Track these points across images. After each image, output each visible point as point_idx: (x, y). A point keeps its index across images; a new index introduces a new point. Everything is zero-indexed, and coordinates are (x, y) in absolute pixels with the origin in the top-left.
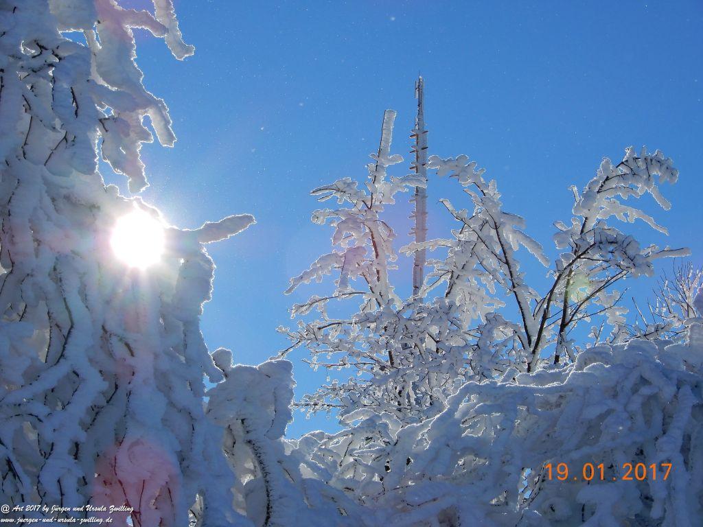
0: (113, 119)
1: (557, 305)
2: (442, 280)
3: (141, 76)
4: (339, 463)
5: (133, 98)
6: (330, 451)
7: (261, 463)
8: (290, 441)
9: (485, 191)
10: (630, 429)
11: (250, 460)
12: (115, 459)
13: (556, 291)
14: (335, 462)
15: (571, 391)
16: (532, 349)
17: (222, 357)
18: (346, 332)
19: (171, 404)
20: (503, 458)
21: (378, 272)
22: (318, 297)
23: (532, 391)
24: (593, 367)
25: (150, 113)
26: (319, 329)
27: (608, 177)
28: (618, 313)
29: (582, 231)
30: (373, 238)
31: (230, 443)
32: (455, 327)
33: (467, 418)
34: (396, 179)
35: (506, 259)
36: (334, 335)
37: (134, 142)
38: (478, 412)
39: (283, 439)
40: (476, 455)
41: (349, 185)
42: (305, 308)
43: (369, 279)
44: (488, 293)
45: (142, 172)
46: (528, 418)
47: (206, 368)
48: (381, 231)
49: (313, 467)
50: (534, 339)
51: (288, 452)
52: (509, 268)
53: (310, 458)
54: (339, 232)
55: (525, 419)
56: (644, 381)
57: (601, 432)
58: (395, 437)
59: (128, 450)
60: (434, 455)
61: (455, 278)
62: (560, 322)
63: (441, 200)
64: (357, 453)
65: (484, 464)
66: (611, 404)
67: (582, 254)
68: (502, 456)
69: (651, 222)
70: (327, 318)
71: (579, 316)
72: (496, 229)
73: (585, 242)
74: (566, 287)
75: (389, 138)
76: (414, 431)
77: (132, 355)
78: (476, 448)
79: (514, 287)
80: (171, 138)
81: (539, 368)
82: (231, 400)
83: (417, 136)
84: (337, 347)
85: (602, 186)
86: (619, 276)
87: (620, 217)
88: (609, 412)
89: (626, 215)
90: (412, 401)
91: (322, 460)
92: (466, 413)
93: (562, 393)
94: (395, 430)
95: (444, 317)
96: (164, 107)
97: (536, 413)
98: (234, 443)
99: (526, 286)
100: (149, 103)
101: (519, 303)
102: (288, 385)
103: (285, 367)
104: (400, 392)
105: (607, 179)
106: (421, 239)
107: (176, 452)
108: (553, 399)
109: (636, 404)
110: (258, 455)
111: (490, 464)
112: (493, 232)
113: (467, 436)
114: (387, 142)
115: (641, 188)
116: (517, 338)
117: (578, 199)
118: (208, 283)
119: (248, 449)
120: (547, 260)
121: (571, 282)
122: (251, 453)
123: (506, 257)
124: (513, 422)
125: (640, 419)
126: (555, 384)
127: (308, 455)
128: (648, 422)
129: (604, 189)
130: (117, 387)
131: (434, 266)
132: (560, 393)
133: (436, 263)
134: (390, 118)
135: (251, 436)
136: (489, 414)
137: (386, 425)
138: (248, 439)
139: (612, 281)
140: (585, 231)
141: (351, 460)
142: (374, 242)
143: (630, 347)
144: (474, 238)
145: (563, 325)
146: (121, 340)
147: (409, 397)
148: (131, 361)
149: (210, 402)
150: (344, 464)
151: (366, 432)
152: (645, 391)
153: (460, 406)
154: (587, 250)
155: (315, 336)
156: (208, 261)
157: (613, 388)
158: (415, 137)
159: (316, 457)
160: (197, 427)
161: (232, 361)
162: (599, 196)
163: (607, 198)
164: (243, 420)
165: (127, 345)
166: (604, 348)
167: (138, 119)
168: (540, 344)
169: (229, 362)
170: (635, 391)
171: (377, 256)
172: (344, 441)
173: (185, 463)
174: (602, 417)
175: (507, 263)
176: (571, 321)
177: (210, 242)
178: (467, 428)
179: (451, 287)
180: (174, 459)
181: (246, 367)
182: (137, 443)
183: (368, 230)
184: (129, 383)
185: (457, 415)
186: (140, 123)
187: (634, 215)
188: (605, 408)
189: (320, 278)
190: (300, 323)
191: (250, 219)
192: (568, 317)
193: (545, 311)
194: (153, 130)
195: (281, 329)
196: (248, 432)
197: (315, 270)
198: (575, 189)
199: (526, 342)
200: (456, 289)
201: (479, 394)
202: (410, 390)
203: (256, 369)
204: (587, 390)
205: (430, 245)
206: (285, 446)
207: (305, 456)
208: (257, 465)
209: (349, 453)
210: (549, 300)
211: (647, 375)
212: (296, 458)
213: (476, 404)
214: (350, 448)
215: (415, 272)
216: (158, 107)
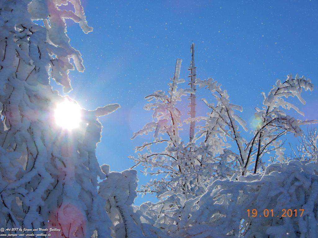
0: (57, 60)
1: (256, 146)
2: (203, 135)
3: (69, 40)
4: (158, 216)
5: (65, 50)
6: (153, 211)
7: (123, 216)
8: (136, 206)
9: (222, 95)
10: (290, 201)
11: (118, 215)
12: (58, 214)
13: (256, 139)
14: (156, 216)
15: (263, 184)
16: (244, 166)
17: (105, 168)
18: (160, 158)
19: (83, 189)
20: (232, 214)
21: (174, 131)
22: (147, 143)
23: (245, 184)
24: (273, 173)
25: (73, 57)
26: (148, 157)
27: (279, 88)
28: (281, 150)
29: (267, 113)
30: (172, 116)
31: (108, 207)
32: (209, 156)
33: (216, 196)
34: (182, 90)
36: (154, 160)
37: (66, 70)
38: (221, 193)
39: (133, 205)
40: (220, 213)
41: (161, 93)
42: (141, 148)
43: (170, 134)
44: (223, 141)
45: (69, 84)
46: (244, 196)
47: (98, 173)
48: (175, 113)
49: (146, 218)
50: (245, 161)
51: (135, 211)
52: (233, 129)
53: (145, 214)
54: (156, 113)
55: (242, 197)
56: (296, 179)
57: (277, 202)
58: (183, 205)
59: (64, 209)
60: (201, 213)
61: (208, 134)
62: (257, 153)
63: (202, 99)
64: (166, 212)
65: (224, 217)
66: (282, 190)
67: (268, 123)
68: (232, 213)
69: (297, 109)
70: (151, 152)
71: (265, 151)
72: (227, 111)
74: (260, 138)
75: (179, 71)
76: (192, 202)
77: (65, 167)
78: (220, 209)
79: (236, 138)
80: (82, 68)
81: (248, 174)
82: (109, 187)
83: (192, 70)
84: (156, 165)
85: (276, 92)
86: (284, 133)
87: (283, 106)
88: (281, 193)
89: (286, 106)
90: (189, 189)
91: (150, 215)
92: (215, 194)
93: (259, 185)
94: (183, 202)
95: (205, 151)
96: (79, 54)
97: (247, 194)
98: (111, 207)
99: (241, 137)
100: (73, 52)
101: (238, 145)
102: (135, 181)
103: (134, 173)
104: (184, 185)
105: (279, 89)
106: (193, 116)
107: (85, 211)
108: (255, 187)
109: (293, 190)
110: (122, 212)
111: (226, 217)
112: (226, 114)
113: (216, 204)
114: (178, 73)
115: (295, 93)
116: (237, 160)
117: (265, 98)
118: (100, 134)
119: (117, 210)
121: (262, 136)
122: (118, 212)
123: (232, 124)
124: (237, 198)
125: (294, 197)
126: (256, 181)
127: (144, 213)
128: (298, 198)
130: (58, 181)
131: (199, 129)
132: (258, 185)
133: (200, 127)
134: (179, 63)
135: (118, 204)
136: (226, 194)
137: (179, 199)
138: (117, 205)
139: (280, 136)
140: (269, 112)
141: (163, 215)
142: (172, 118)
143: (290, 164)
144: (217, 116)
145: (258, 155)
146: (60, 160)
148: (64, 169)
149: (100, 188)
150: (160, 217)
151: (170, 202)
152: (297, 184)
153: (213, 191)
154: (271, 121)
155: (146, 160)
156: (99, 124)
157: (282, 182)
158: (190, 70)
159: (147, 213)
160: (94, 199)
161: (110, 170)
162: (275, 96)
163: (279, 98)
164: (115, 197)
165: (63, 162)
166: (278, 164)
167: (67, 59)
168: (248, 163)
169: (109, 170)
170: (292, 184)
171: (173, 124)
172: (160, 206)
173: (89, 216)
174: (277, 196)
175: (232, 127)
176: (262, 153)
177: (100, 116)
178: (216, 201)
179: (207, 138)
180: (84, 214)
181: (116, 173)
182: (67, 207)
183: (169, 112)
184: (64, 179)
185: (212, 195)
186: (68, 61)
187: (289, 106)
188: (279, 191)
189: (147, 133)
190: (139, 154)
191: (118, 106)
192: (261, 151)
193: (251, 148)
194: (73, 64)
195: (130, 157)
196: (117, 202)
197: (145, 129)
198: (264, 93)
199: (242, 162)
200: (209, 139)
201: (222, 185)
202: (188, 184)
203: (121, 173)
204: (270, 183)
205: (197, 119)
206: (134, 209)
207: (142, 213)
208: (121, 217)
209: (162, 212)
210: (253, 143)
211: (298, 177)
212: (139, 214)
213: (220, 190)
214: (163, 209)
215: (190, 131)
216: (77, 54)
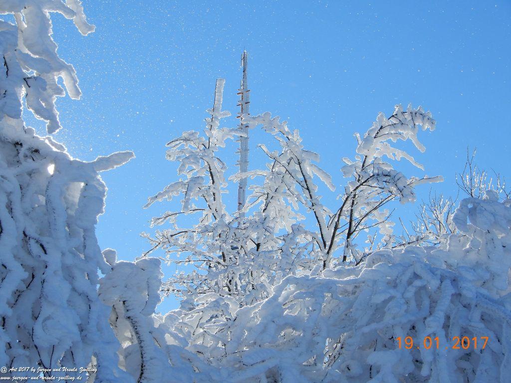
0: (35, 78)
1: (345, 220)
2: (260, 199)
3: (56, 47)
4: (192, 332)
5: (50, 63)
6: (185, 324)
7: (137, 333)
8: (159, 317)
9: (290, 137)
10: (406, 311)
11: (128, 330)
12: (33, 329)
13: (344, 209)
14: (189, 332)
15: (364, 282)
16: (326, 251)
17: (110, 254)
18: (191, 237)
19: (74, 289)
20: (313, 331)
21: (214, 194)
22: (170, 213)
23: (334, 282)
24: (380, 264)
25: (63, 74)
26: (172, 236)
27: (382, 126)
28: (387, 226)
29: (363, 166)
30: (210, 170)
31: (114, 317)
32: (268, 234)
33: (287, 301)
34: (226, 129)
35: (307, 186)
36: (182, 240)
37: (51, 96)
38: (296, 298)
39: (153, 315)
40: (294, 329)
41: (193, 134)
42: (161, 220)
43: (207, 199)
44: (293, 209)
45: (57, 118)
46: (332, 302)
47: (99, 264)
48: (216, 165)
49: (175, 336)
50: (328, 244)
51: (156, 325)
52: (310, 193)
53: (173, 330)
54: (183, 165)
55: (329, 303)
56: (416, 276)
57: (384, 313)
58: (234, 315)
59: (43, 323)
60: (264, 328)
61: (269, 199)
62: (347, 231)
63: (260, 145)
64: (207, 326)
65: (300, 335)
66: (393, 292)
67: (364, 182)
68: (313, 330)
69: (411, 160)
70: (177, 228)
71: (360, 227)
72: (299, 164)
73: (366, 174)
74: (352, 206)
75: (220, 98)
76: (248, 311)
77: (46, 253)
78: (294, 323)
79: (313, 206)
80: (78, 93)
81: (331, 265)
82: (116, 287)
83: (242, 94)
84: (184, 248)
85: (378, 133)
86: (390, 198)
87: (390, 156)
88: (391, 298)
89: (394, 154)
90: (239, 288)
91: (181, 331)
92: (287, 298)
93: (356, 285)
94: (234, 310)
95: (261, 226)
96: (73, 70)
97: (337, 298)
98: (117, 318)
99: (321, 206)
100: (61, 67)
101: (317, 217)
102: (157, 276)
103: (156, 263)
104: (230, 281)
105: (381, 128)
106: (244, 170)
107: (77, 325)
108: (350, 288)
109: (410, 293)
110: (135, 327)
111: (304, 336)
112: (297, 167)
113: (287, 315)
114: (219, 101)
115: (407, 134)
116: (315, 242)
117: (360, 142)
118: (102, 200)
119: (128, 323)
120: (333, 186)
121: (355, 203)
122: (130, 326)
123: (307, 185)
124: (321, 305)
125: (413, 304)
126: (352, 277)
127: (171, 327)
128: (419, 305)
129: (379, 135)
130: (33, 277)
131: (254, 191)
132: (356, 284)
133: (256, 188)
134: (221, 85)
135: (130, 314)
136: (304, 298)
137: (227, 305)
138: (129, 315)
139: (384, 202)
140: (365, 165)
141: (202, 330)
142: (211, 173)
143: (407, 251)
144: (283, 170)
145: (349, 234)
146: (37, 242)
147: (236, 285)
148: (44, 257)
149: (100, 288)
150: (196, 334)
151: (213, 310)
152: (418, 283)
153: (283, 293)
154: (367, 179)
155: (170, 240)
156: (102, 185)
157: (394, 281)
158: (240, 95)
159: (176, 328)
160: (92, 306)
161: (117, 258)
162: (375, 140)
163: (381, 142)
164: (124, 302)
165: (42, 246)
166: (387, 251)
167: (54, 79)
168: (333, 247)
169: (115, 259)
170: (410, 283)
171: (213, 182)
172: (197, 316)
173: (84, 333)
174: (386, 302)
175: (308, 189)
176: (354, 231)
177: (101, 171)
178: (286, 309)
179: (267, 206)
180: (76, 330)
181: (126, 263)
182: (48, 318)
183: (206, 164)
184: (43, 274)
185: (280, 299)
186: (55, 82)
187: (400, 155)
188: (387, 296)
189: (169, 197)
190: (157, 232)
191: (131, 154)
192: (353, 228)
193: (336, 223)
194: (63, 85)
195: (143, 234)
196: (128, 310)
197: (166, 192)
198: (358, 135)
199: (322, 245)
200: (270, 207)
201: (297, 284)
202: (237, 279)
203: (134, 264)
204: (375, 282)
205: (250, 175)
206: (155, 322)
207: (169, 328)
208: (134, 334)
209: (200, 325)
210: (340, 215)
211: (419, 272)
212: (163, 329)
213: (294, 292)
214: (202, 321)
215: (239, 193)
216: (69, 70)
